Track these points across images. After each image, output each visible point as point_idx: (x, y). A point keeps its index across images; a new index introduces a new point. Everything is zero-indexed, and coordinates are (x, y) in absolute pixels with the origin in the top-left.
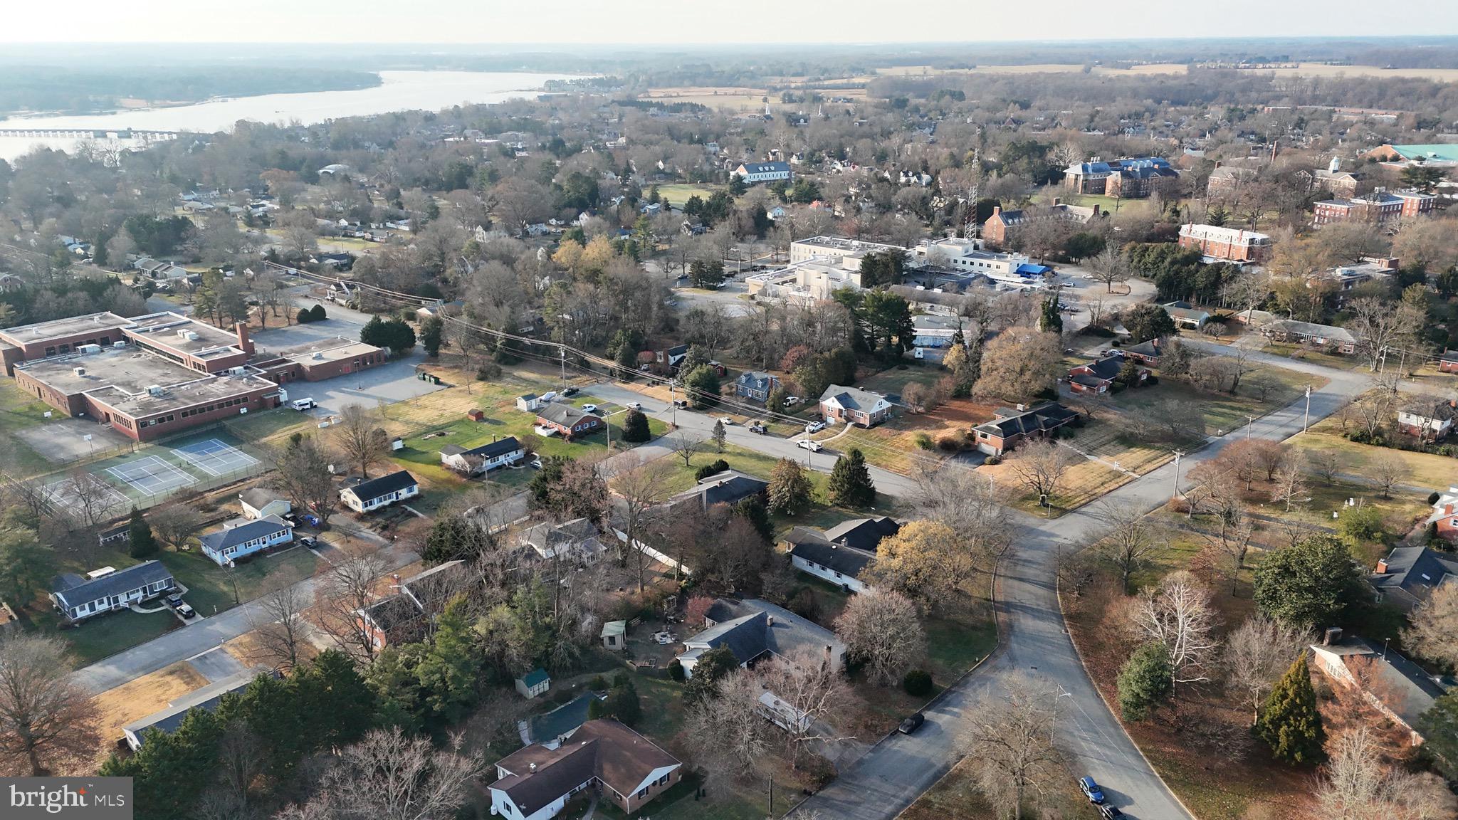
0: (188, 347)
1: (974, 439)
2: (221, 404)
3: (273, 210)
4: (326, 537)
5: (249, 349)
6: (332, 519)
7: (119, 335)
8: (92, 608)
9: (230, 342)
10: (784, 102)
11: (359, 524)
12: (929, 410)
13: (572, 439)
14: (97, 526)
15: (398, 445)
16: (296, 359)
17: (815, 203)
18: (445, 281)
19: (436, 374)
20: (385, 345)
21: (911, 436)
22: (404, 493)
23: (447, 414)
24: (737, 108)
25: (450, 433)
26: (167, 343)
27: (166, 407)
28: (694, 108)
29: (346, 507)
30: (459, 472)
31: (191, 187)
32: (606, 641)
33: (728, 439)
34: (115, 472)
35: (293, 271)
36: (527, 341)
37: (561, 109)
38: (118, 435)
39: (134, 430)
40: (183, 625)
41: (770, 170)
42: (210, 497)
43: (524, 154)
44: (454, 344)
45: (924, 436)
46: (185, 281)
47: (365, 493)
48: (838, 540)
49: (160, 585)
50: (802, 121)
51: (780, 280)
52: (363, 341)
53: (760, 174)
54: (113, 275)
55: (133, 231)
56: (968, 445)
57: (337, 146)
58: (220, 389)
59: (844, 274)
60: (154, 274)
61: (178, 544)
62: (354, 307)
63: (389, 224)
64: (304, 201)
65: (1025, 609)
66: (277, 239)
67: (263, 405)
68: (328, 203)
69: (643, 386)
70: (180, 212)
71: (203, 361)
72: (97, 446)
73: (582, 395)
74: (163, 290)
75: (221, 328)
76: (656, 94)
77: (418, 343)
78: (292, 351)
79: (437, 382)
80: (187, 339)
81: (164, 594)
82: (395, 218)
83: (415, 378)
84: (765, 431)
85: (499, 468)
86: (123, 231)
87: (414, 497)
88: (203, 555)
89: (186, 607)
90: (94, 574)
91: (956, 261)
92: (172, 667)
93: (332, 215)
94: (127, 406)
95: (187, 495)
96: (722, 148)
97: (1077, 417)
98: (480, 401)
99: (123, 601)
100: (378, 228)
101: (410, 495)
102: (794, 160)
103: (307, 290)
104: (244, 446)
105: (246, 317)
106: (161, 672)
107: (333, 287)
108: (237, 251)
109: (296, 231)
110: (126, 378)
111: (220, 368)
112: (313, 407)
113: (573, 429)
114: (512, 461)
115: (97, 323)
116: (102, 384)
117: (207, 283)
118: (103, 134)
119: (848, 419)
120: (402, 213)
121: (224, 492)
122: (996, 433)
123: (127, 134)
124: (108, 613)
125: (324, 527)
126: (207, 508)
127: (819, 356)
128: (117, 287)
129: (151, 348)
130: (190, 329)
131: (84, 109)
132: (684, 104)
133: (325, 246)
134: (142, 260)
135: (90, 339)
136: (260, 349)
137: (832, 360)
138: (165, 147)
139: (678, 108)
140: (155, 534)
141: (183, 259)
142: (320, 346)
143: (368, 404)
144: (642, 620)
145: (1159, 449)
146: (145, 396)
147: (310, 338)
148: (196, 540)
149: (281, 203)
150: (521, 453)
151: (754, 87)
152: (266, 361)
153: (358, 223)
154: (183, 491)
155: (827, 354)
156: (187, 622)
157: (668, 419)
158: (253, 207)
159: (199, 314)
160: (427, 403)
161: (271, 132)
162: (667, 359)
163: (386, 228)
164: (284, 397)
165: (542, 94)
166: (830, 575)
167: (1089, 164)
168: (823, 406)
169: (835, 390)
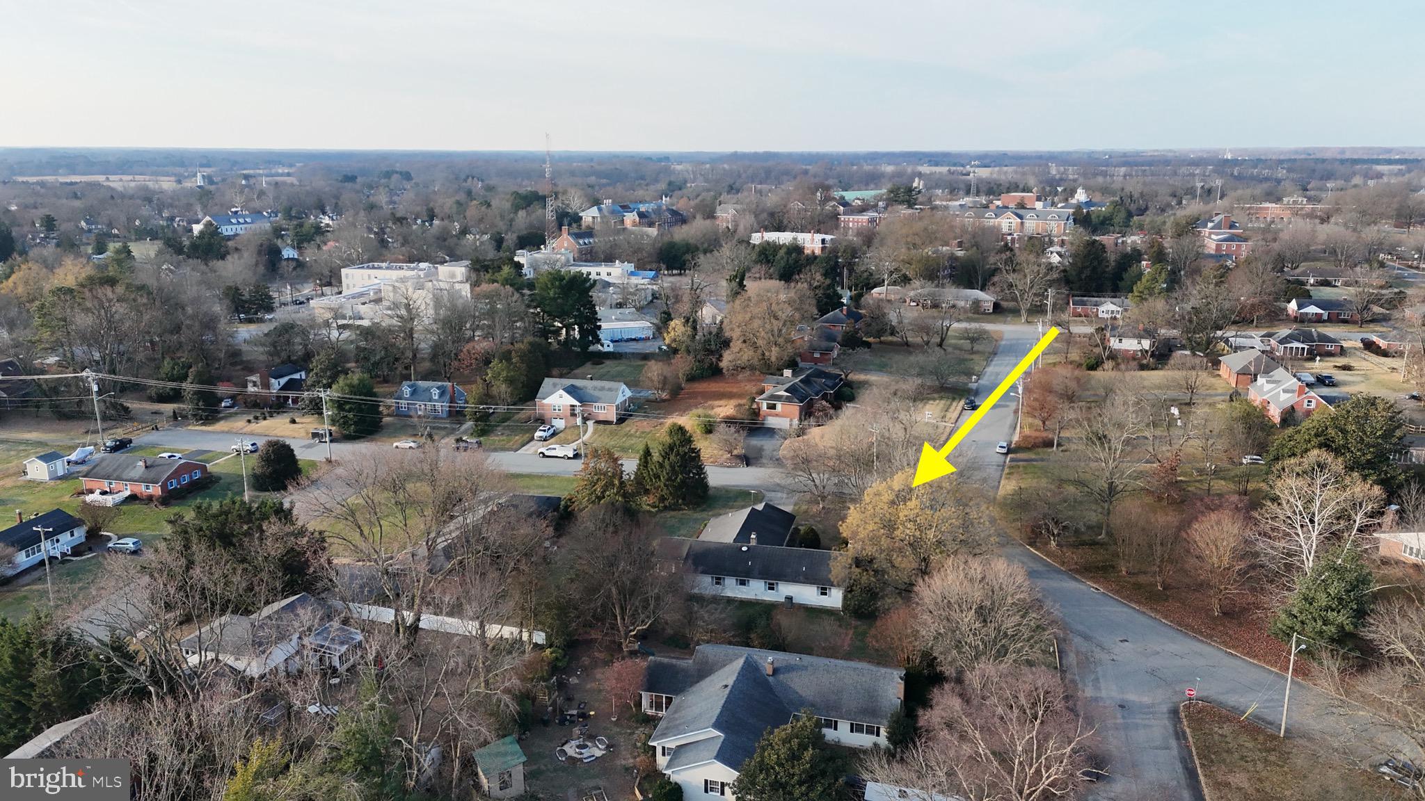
1: (757, 414)
12: (674, 395)
13: (165, 502)
17: (332, 244)
45: (708, 415)
56: (752, 423)
113: (164, 487)
114: (67, 549)
166: (756, 590)
167: (603, 206)
168: (543, 405)
169: (555, 385)
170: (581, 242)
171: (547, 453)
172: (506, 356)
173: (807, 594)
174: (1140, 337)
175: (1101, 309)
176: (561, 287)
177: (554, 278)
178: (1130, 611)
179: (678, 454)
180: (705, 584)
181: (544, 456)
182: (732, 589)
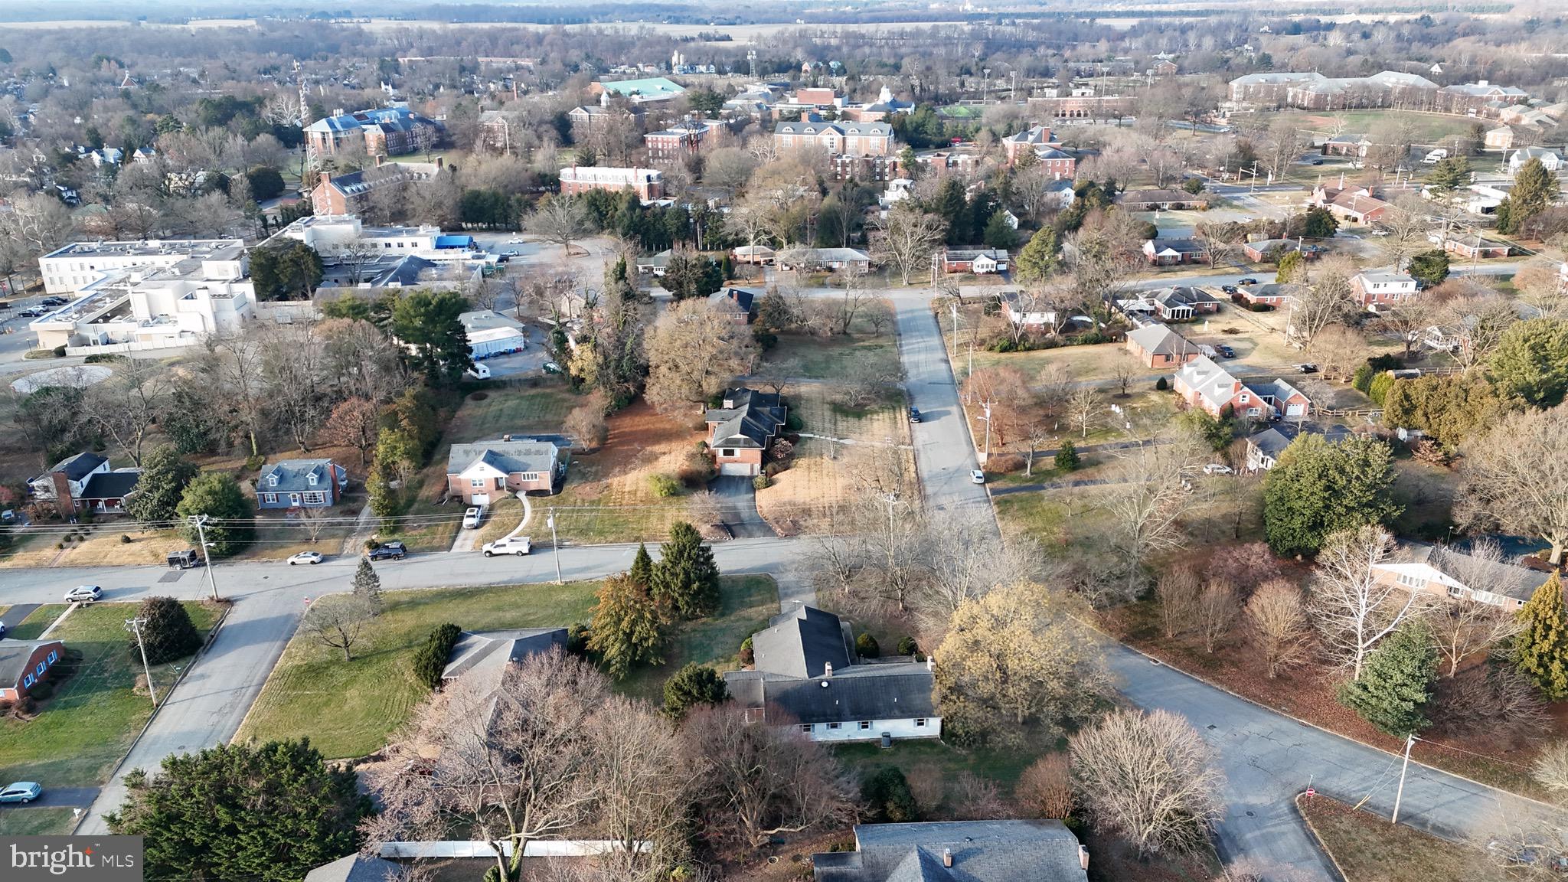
1: (714, 462)
13: (30, 708)
84: (404, 551)
119: (513, 489)
122: (747, 444)
166: (850, 731)
167: (334, 118)
168: (459, 482)
169: (467, 453)
170: (348, 189)
171: (495, 551)
172: (392, 422)
173: (904, 728)
174: (1044, 311)
175: (976, 263)
176: (426, 314)
177: (419, 303)
178: (1198, 686)
179: (689, 557)
180: (790, 732)
181: (492, 555)
182: (822, 733)
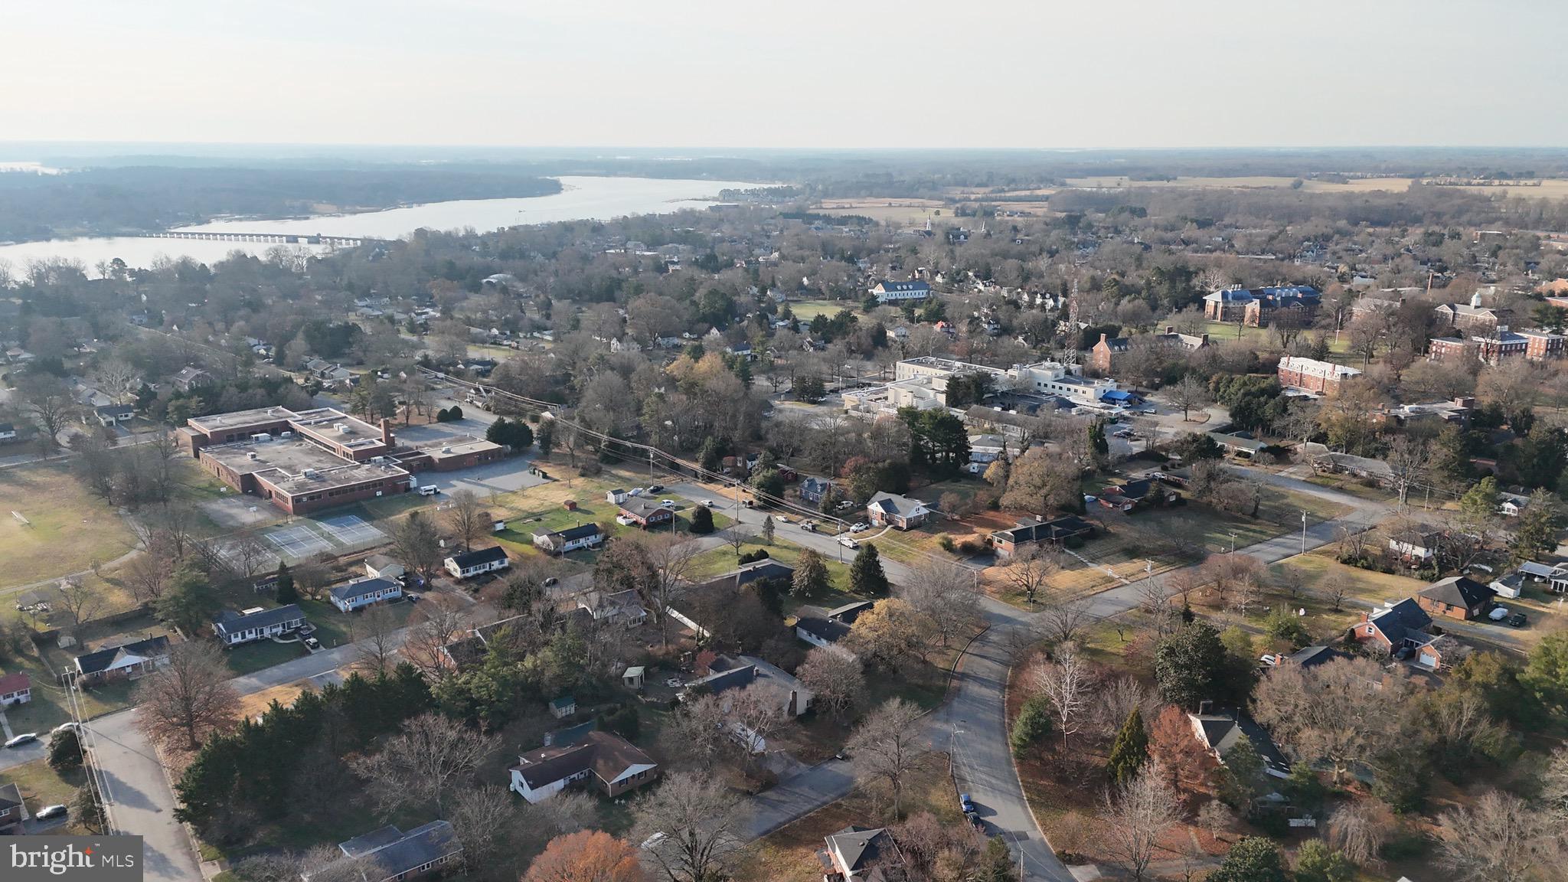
0: (341, 439)
1: (992, 545)
2: (361, 487)
3: (434, 318)
4: (429, 595)
5: (390, 442)
6: (435, 582)
7: (286, 426)
8: (243, 636)
9: (375, 435)
10: (956, 215)
11: (456, 587)
12: (963, 518)
13: (645, 528)
14: (253, 579)
15: (500, 527)
16: (428, 452)
17: (940, 323)
18: (572, 388)
19: (544, 470)
20: (506, 444)
21: (937, 538)
22: (496, 565)
23: (546, 503)
24: (905, 222)
25: (545, 520)
26: (324, 435)
27: (317, 488)
28: (861, 221)
29: (448, 574)
30: (545, 550)
31: (365, 294)
32: (627, 682)
33: (776, 534)
34: (272, 538)
35: (441, 375)
36: (628, 444)
37: (728, 221)
38: (278, 509)
39: (290, 505)
40: (310, 653)
41: (908, 289)
42: (343, 560)
43: (678, 267)
44: (566, 444)
45: (946, 539)
46: (348, 381)
47: (463, 563)
48: (835, 617)
49: (296, 623)
50: (962, 237)
51: (875, 397)
52: (489, 439)
53: (898, 293)
54: (287, 374)
55: (310, 337)
56: (986, 549)
57: (505, 255)
58: (362, 474)
59: (931, 393)
60: (323, 375)
61: (313, 595)
62: (488, 409)
63: (536, 334)
64: (462, 309)
65: (976, 679)
66: (432, 347)
67: (396, 490)
68: (485, 312)
69: (720, 487)
70: (352, 318)
71: (351, 451)
72: (259, 517)
73: (665, 493)
74: (328, 389)
75: (372, 423)
76: (830, 206)
77: (535, 443)
78: (426, 445)
79: (545, 476)
80: (341, 432)
81: (298, 629)
82: (541, 328)
83: (527, 472)
84: (814, 529)
85: (579, 549)
86: (300, 335)
87: (503, 568)
88: (329, 602)
89: (313, 640)
90: (247, 612)
91: (1046, 385)
92: (299, 681)
93: (486, 324)
94: (287, 485)
95: (326, 557)
96: (872, 265)
97: (1092, 530)
98: (577, 494)
99: (267, 633)
100: (525, 337)
101: (501, 566)
102: (939, 279)
103: (450, 393)
104: (375, 522)
105: (393, 414)
106: (291, 684)
107: (472, 391)
108: (396, 355)
109: (448, 338)
110: (288, 463)
111: (364, 457)
112: (437, 493)
113: (647, 520)
114: (591, 544)
115: (269, 415)
116: (269, 467)
117: (363, 383)
118: (294, 239)
119: (889, 522)
120: (549, 323)
121: (354, 557)
122: (1009, 539)
123: (315, 240)
124: (255, 641)
125: (428, 587)
126: (339, 569)
127: (873, 465)
128: (289, 386)
129: (311, 439)
130: (344, 423)
131: (279, 215)
132: (850, 217)
133: (474, 353)
134: (314, 362)
135: (263, 429)
136: (400, 442)
137: (884, 469)
138: (347, 254)
139: (844, 221)
140: (296, 585)
141: (349, 361)
142: (451, 442)
143: (481, 492)
144: (661, 669)
145: (1159, 561)
146: (301, 478)
147: (445, 435)
148: (328, 592)
149: (443, 312)
150: (599, 538)
151: (931, 198)
152: (403, 453)
153: (508, 333)
154: (322, 554)
155: (880, 465)
156: (313, 651)
157: (732, 515)
158: (418, 314)
159: (354, 411)
160: (532, 494)
161: (447, 240)
162: (745, 464)
163: (533, 337)
164: (413, 482)
165: (714, 204)
167: (1230, 291)
170: (1116, 348)
